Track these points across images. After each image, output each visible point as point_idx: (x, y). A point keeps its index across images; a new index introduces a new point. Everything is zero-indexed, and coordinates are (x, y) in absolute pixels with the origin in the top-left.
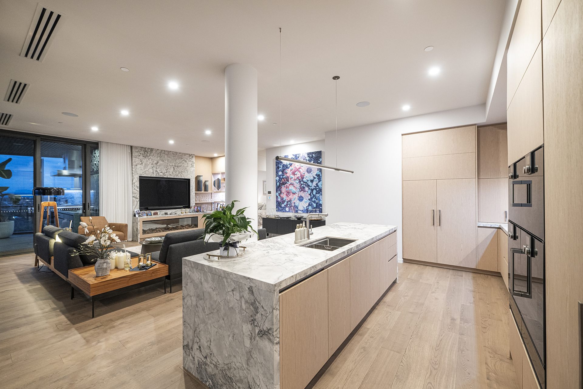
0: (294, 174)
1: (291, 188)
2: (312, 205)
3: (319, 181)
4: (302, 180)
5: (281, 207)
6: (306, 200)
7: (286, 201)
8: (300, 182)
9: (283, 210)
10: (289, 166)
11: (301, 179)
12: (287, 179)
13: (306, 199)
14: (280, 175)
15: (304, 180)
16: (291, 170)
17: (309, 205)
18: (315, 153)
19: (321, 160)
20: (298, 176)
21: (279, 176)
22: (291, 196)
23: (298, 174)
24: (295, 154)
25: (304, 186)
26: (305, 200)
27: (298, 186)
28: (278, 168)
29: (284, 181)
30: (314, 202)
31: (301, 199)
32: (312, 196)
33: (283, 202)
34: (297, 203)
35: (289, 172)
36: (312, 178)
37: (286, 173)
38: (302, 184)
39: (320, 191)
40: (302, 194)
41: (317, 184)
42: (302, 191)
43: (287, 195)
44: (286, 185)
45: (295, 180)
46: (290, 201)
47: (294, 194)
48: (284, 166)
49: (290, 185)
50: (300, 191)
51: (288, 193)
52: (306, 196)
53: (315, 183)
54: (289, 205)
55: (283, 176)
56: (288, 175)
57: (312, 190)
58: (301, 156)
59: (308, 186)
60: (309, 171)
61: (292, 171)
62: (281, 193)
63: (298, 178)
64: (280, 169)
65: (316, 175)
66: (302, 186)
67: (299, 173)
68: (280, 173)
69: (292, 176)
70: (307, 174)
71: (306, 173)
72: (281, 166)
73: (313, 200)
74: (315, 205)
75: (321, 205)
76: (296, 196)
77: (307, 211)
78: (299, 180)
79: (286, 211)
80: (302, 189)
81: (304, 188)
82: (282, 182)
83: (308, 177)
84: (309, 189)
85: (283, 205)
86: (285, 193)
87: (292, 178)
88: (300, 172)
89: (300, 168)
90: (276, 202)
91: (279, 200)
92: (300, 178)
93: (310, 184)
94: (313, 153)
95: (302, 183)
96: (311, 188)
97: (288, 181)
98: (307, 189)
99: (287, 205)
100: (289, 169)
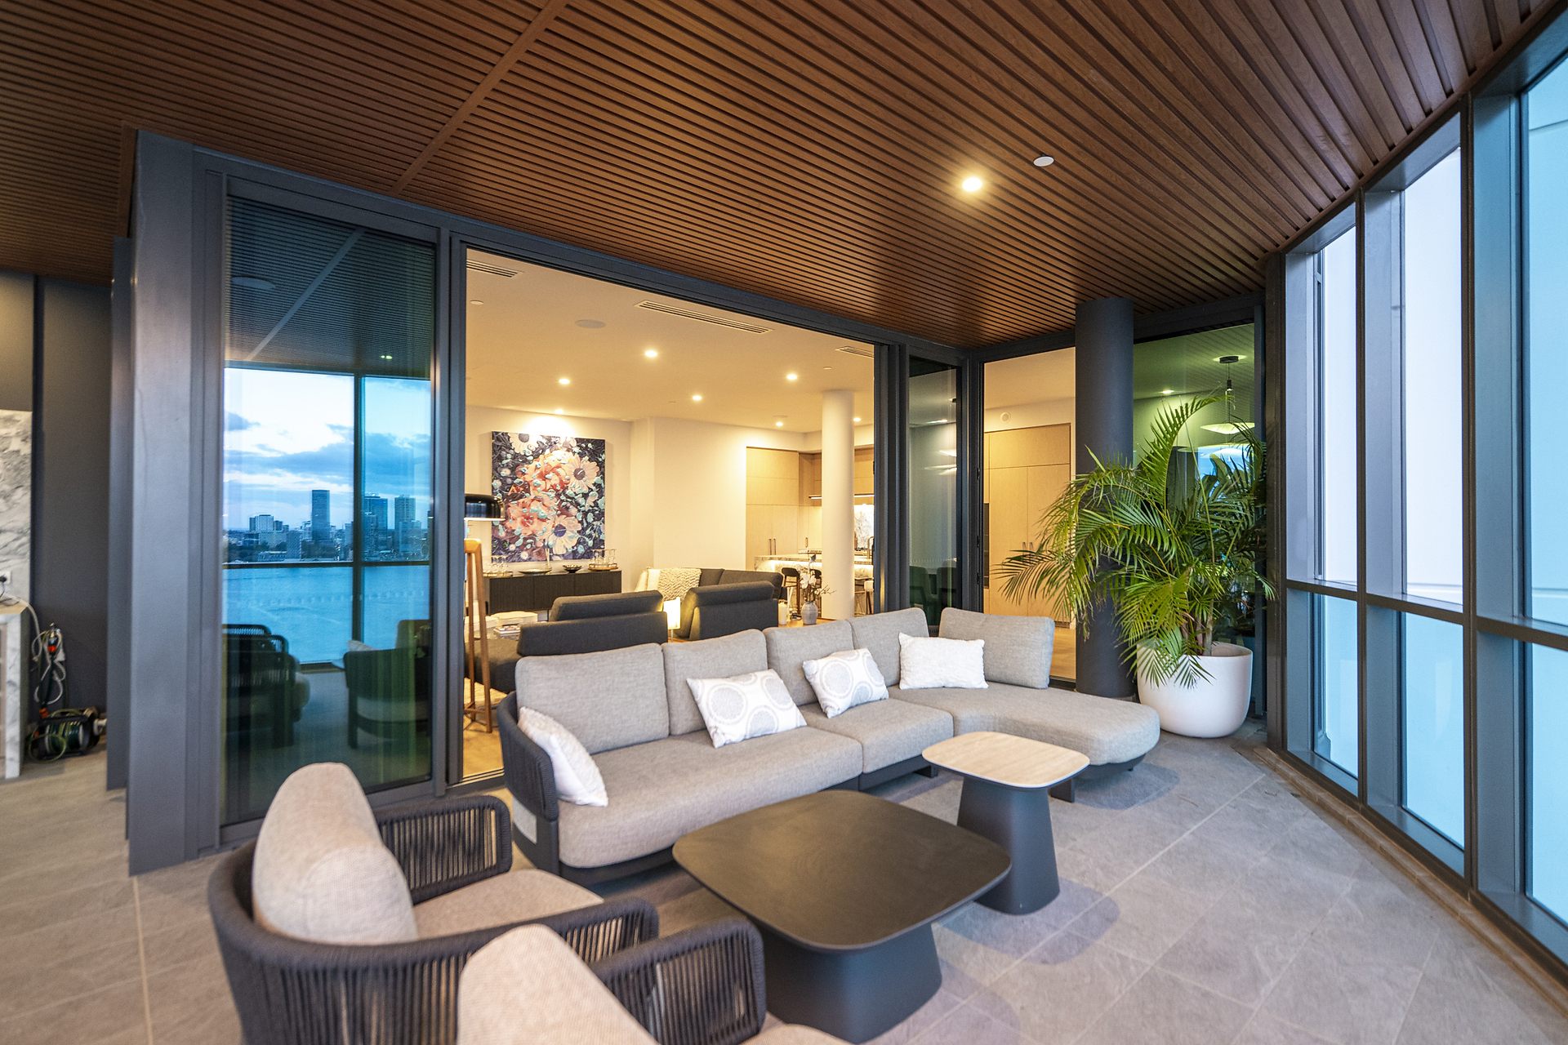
0: (543, 476)
1: (535, 506)
2: (585, 542)
3: (600, 497)
4: (564, 493)
5: (507, 552)
6: (572, 534)
7: (522, 537)
8: (558, 496)
9: (514, 557)
10: (531, 458)
11: (561, 490)
12: (526, 487)
13: (572, 532)
14: (506, 477)
15: (568, 492)
16: (536, 468)
17: (579, 543)
18: (594, 442)
19: (603, 456)
20: (553, 482)
21: (503, 480)
22: (535, 526)
23: (554, 479)
24: (547, 434)
25: (569, 505)
26: (568, 534)
27: (554, 503)
28: (500, 459)
29: (518, 490)
30: (590, 536)
31: (560, 531)
32: (585, 524)
33: (514, 539)
34: (551, 539)
35: (530, 472)
36: (586, 490)
37: (524, 474)
38: (562, 501)
39: (600, 516)
40: (563, 521)
41: (594, 502)
42: (562, 514)
43: (523, 523)
44: (521, 501)
45: (545, 490)
46: (533, 536)
47: (543, 520)
48: (515, 456)
49: (533, 500)
50: (559, 515)
51: (527, 519)
52: (572, 524)
53: (590, 501)
54: (529, 547)
55: (514, 479)
56: (528, 478)
57: (585, 514)
58: (562, 441)
59: (577, 504)
60: (578, 474)
61: (538, 472)
62: (507, 518)
63: (553, 487)
64: (505, 462)
65: (594, 484)
66: (564, 504)
67: (556, 478)
68: (506, 472)
69: (539, 481)
70: (574, 481)
71: (573, 479)
72: (509, 456)
73: (588, 532)
74: (590, 543)
75: (602, 542)
76: (548, 526)
77: (575, 555)
78: (557, 491)
79: (520, 560)
80: (564, 511)
81: (567, 508)
82: (509, 494)
83: (576, 487)
84: (579, 511)
85: (512, 547)
86: (519, 519)
87: (539, 486)
88: (558, 474)
89: (558, 467)
90: (493, 541)
91: (502, 534)
92: (558, 488)
93: (581, 501)
94: (588, 441)
95: (563, 497)
96: (582, 509)
97: (528, 491)
98: (573, 510)
99: (524, 545)
100: (532, 466)
